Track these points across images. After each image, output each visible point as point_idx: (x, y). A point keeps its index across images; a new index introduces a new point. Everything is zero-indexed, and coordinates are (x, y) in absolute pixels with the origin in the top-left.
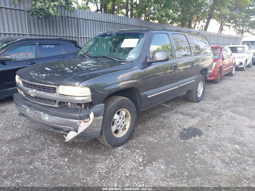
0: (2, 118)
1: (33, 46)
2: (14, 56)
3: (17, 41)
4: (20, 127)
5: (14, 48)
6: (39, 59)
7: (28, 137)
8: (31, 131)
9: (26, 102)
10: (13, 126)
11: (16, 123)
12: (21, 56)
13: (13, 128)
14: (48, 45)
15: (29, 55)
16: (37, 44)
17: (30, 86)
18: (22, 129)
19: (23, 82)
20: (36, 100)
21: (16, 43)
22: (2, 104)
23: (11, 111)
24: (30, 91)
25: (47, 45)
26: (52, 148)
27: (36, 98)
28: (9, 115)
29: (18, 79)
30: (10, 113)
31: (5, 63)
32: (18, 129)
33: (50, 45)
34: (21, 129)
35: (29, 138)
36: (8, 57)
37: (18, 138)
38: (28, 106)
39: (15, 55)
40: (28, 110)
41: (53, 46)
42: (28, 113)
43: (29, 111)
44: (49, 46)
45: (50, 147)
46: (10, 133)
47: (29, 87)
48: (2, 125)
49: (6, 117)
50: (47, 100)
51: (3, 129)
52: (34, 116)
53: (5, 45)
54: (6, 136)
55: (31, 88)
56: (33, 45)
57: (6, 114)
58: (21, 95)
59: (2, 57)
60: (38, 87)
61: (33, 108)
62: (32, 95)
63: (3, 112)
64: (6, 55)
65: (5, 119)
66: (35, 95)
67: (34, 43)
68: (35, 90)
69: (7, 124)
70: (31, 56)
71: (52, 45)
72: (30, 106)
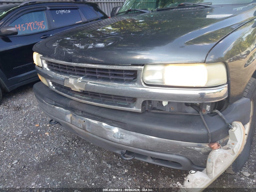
0: (18, 120)
1: (43, 12)
2: (19, 27)
3: (21, 7)
4: (48, 135)
5: (18, 16)
6: (54, 30)
7: (67, 155)
8: (68, 141)
9: (63, 101)
10: (37, 134)
11: (41, 126)
12: (29, 27)
13: (38, 138)
14: (63, 9)
15: (40, 25)
16: (48, 8)
17: (69, 70)
18: (52, 137)
19: (50, 64)
20: (84, 97)
21: (19, 9)
22: (14, 96)
23: (28, 107)
24: (71, 81)
25: (61, 9)
26: (118, 178)
27: (84, 93)
28: (27, 114)
29: (40, 59)
30: (27, 110)
31: (9, 38)
32: (47, 138)
33: (65, 9)
34: (51, 139)
35: (69, 157)
36: (13, 29)
37: (51, 157)
38: (66, 107)
39: (21, 26)
40: (69, 117)
41: (69, 11)
42: (69, 121)
43: (71, 118)
44: (64, 11)
45: (114, 177)
46: (36, 147)
47: (65, 73)
48: (21, 133)
49: (24, 117)
50: (112, 97)
51: (23, 139)
52: (85, 130)
53: (4, 13)
54: (31, 155)
55: (70, 74)
56: (43, 10)
57: (22, 112)
58: (48, 87)
59: (4, 30)
60: (88, 72)
61: (81, 114)
62: (77, 88)
63: (18, 110)
64: (8, 27)
65: (23, 121)
66: (83, 89)
67: (43, 7)
68: (81, 78)
69: (28, 130)
70: (43, 27)
71: (68, 9)
72: (72, 109)
